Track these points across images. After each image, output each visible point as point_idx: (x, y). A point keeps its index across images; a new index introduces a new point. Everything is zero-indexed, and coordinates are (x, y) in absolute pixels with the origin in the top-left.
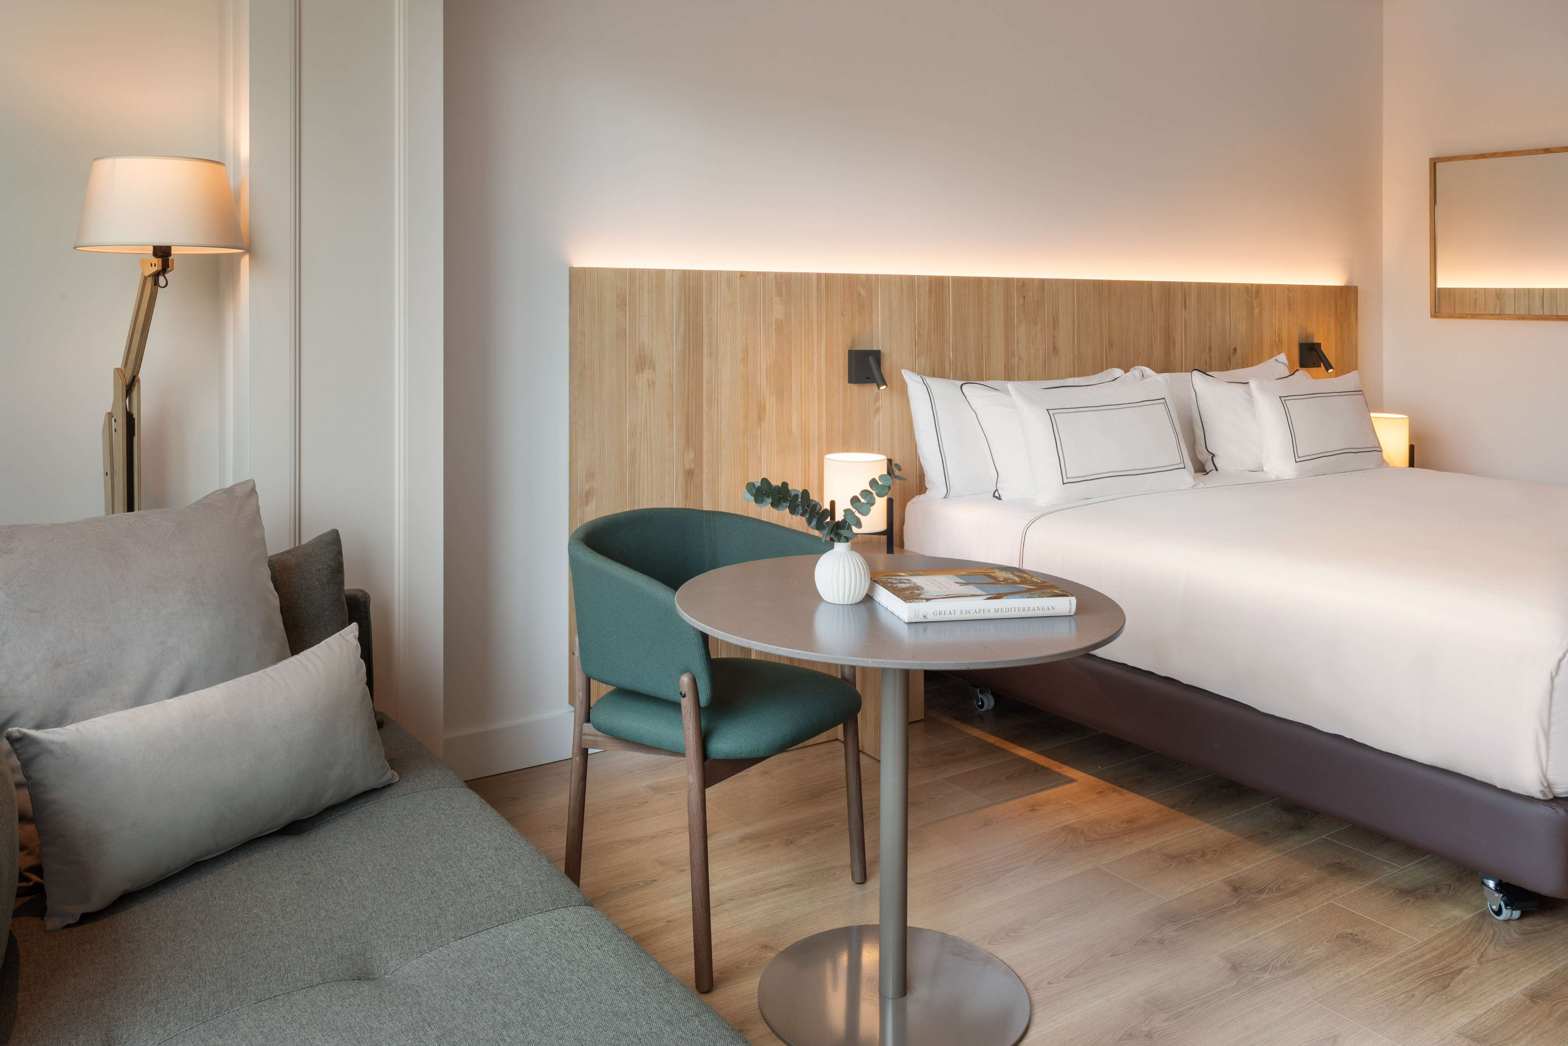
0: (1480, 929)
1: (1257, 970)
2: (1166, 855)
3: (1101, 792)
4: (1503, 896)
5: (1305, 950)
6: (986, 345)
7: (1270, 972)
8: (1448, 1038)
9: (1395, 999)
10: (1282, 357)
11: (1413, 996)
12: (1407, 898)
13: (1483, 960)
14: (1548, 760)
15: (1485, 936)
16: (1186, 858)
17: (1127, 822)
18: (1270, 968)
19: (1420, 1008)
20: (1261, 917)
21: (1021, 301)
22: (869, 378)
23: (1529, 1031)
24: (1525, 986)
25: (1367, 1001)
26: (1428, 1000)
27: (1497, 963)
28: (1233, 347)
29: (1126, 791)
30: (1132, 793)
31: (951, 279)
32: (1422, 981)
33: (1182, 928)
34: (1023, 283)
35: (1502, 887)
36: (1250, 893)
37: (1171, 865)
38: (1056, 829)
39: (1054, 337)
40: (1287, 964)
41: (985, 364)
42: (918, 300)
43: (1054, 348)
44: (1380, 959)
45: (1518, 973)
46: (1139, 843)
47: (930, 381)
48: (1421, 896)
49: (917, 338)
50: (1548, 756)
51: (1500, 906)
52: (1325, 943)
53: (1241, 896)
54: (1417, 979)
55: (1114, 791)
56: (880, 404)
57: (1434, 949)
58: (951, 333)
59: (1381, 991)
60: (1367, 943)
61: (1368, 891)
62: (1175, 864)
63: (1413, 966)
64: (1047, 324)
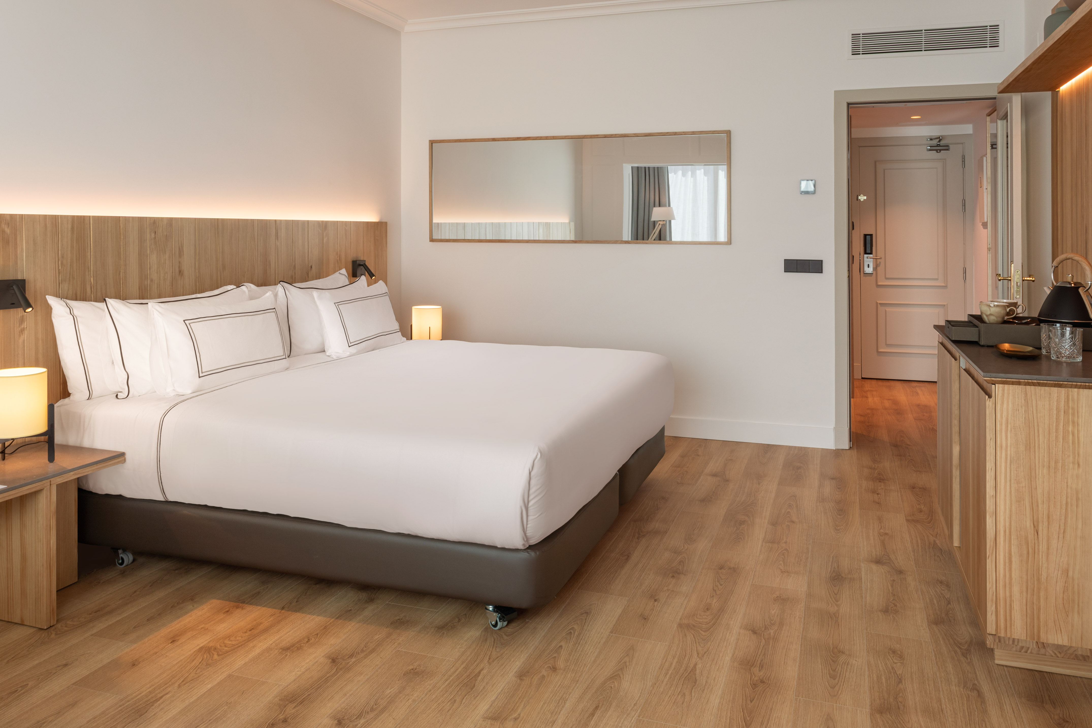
0: (486, 640)
1: (355, 719)
2: (281, 649)
3: (228, 611)
4: (498, 614)
5: (385, 691)
6: (123, 271)
7: (364, 717)
8: (479, 724)
9: (444, 708)
10: (344, 271)
11: (455, 701)
12: (443, 632)
13: (491, 660)
14: (527, 524)
15: (490, 643)
16: (296, 647)
17: (250, 631)
18: (364, 714)
19: (460, 708)
20: (353, 677)
21: (153, 235)
22: (14, 304)
23: (522, 701)
24: (515, 670)
25: (428, 716)
26: (464, 701)
27: (498, 660)
28: (310, 266)
29: (246, 605)
30: (251, 606)
31: (92, 218)
32: (459, 688)
33: (299, 704)
34: (154, 221)
35: (498, 609)
36: (344, 660)
37: (286, 655)
38: (195, 651)
39: (180, 262)
40: (375, 707)
41: (122, 286)
42: (61, 235)
43: (180, 272)
44: (432, 681)
45: (511, 663)
46: (261, 644)
47: (72, 303)
48: (450, 628)
49: (60, 268)
50: (527, 521)
51: (497, 621)
52: (397, 682)
53: (338, 664)
54: (455, 688)
55: (237, 607)
56: (25, 325)
57: (463, 663)
58: (92, 263)
59: (435, 705)
60: (423, 672)
61: (419, 634)
62: (289, 654)
63: (452, 679)
64: (174, 253)
